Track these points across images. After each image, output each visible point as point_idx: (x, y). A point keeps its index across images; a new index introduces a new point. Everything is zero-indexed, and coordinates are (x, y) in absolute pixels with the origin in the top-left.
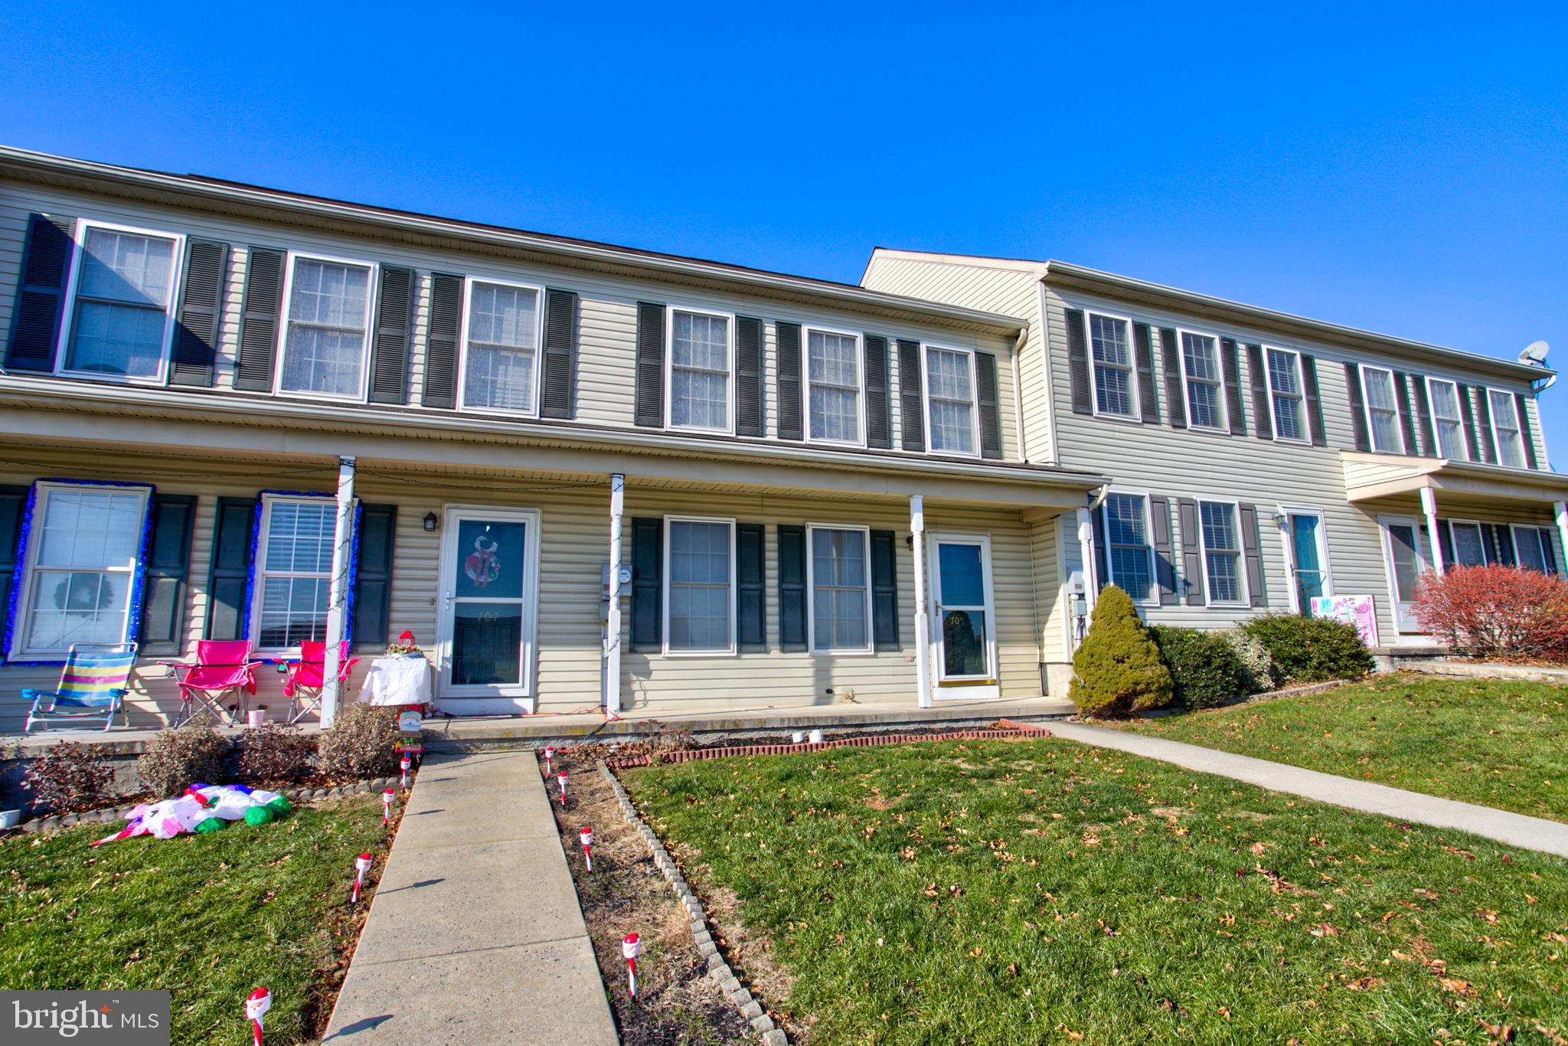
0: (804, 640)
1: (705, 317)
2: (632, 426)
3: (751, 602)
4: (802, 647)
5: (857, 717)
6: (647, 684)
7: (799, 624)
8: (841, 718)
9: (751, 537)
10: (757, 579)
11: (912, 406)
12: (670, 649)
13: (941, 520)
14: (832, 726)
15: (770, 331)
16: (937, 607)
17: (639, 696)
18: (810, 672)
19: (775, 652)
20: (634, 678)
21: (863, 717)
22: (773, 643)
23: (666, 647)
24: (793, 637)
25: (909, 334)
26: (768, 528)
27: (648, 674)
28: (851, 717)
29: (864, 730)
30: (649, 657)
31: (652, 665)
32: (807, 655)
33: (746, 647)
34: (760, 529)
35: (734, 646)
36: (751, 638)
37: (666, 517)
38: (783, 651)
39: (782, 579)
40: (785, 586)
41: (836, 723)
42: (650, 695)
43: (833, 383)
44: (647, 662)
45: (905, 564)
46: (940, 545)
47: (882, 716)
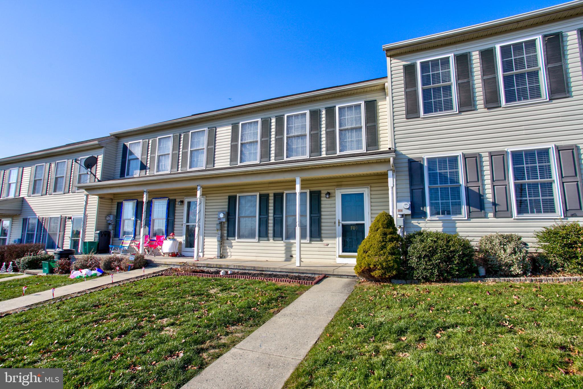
0: (282, 237)
1: (251, 123)
2: (229, 166)
3: (263, 222)
4: (281, 239)
5: (260, 267)
6: (232, 250)
7: (280, 230)
8: (254, 267)
9: (264, 199)
10: (265, 214)
11: (331, 135)
12: (238, 239)
13: (343, 183)
14: (251, 270)
15: (273, 120)
16: (339, 222)
17: (229, 254)
18: (284, 248)
19: (271, 240)
20: (228, 248)
21: (262, 268)
22: (271, 237)
23: (236, 238)
24: (278, 235)
25: (329, 104)
26: (270, 195)
27: (231, 247)
28: (258, 267)
29: (263, 272)
30: (232, 241)
31: (233, 244)
32: (282, 242)
33: (261, 239)
34: (267, 196)
35: (257, 238)
36: (263, 235)
37: (238, 194)
38: (274, 240)
39: (274, 213)
40: (275, 216)
41: (252, 269)
42: (232, 254)
43: (296, 134)
44: (232, 243)
45: (325, 204)
46: (342, 194)
47: (270, 268)
